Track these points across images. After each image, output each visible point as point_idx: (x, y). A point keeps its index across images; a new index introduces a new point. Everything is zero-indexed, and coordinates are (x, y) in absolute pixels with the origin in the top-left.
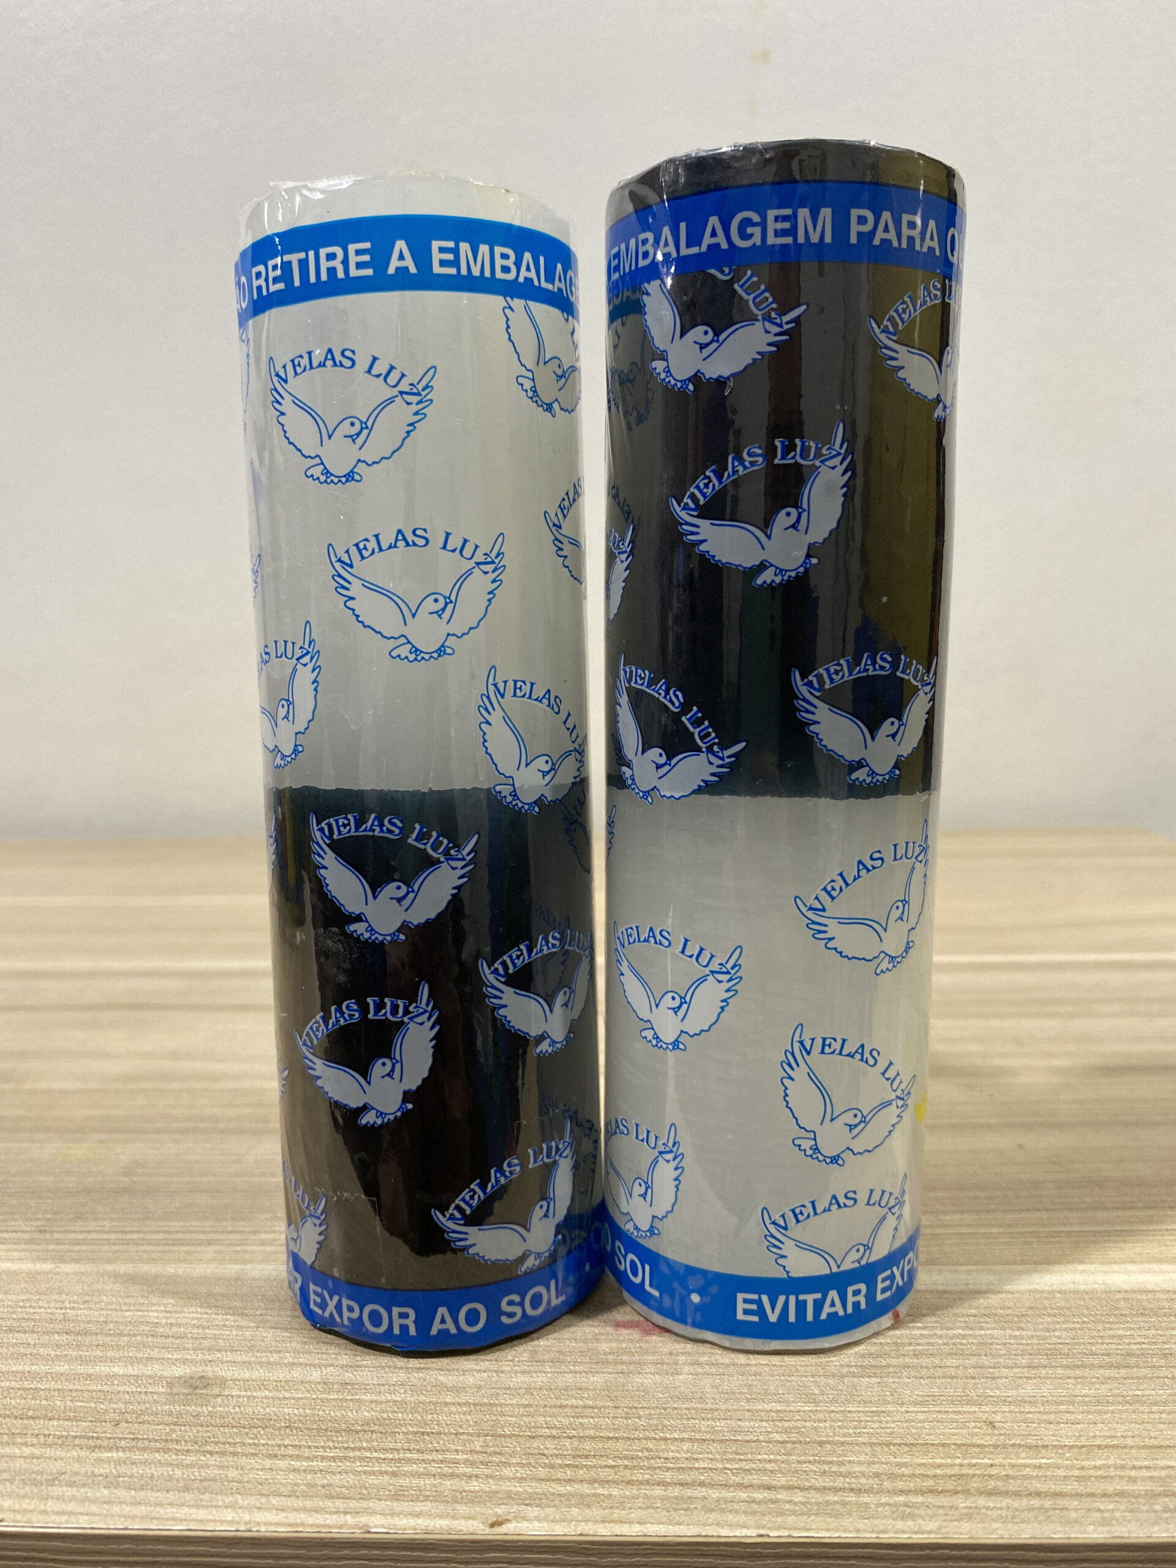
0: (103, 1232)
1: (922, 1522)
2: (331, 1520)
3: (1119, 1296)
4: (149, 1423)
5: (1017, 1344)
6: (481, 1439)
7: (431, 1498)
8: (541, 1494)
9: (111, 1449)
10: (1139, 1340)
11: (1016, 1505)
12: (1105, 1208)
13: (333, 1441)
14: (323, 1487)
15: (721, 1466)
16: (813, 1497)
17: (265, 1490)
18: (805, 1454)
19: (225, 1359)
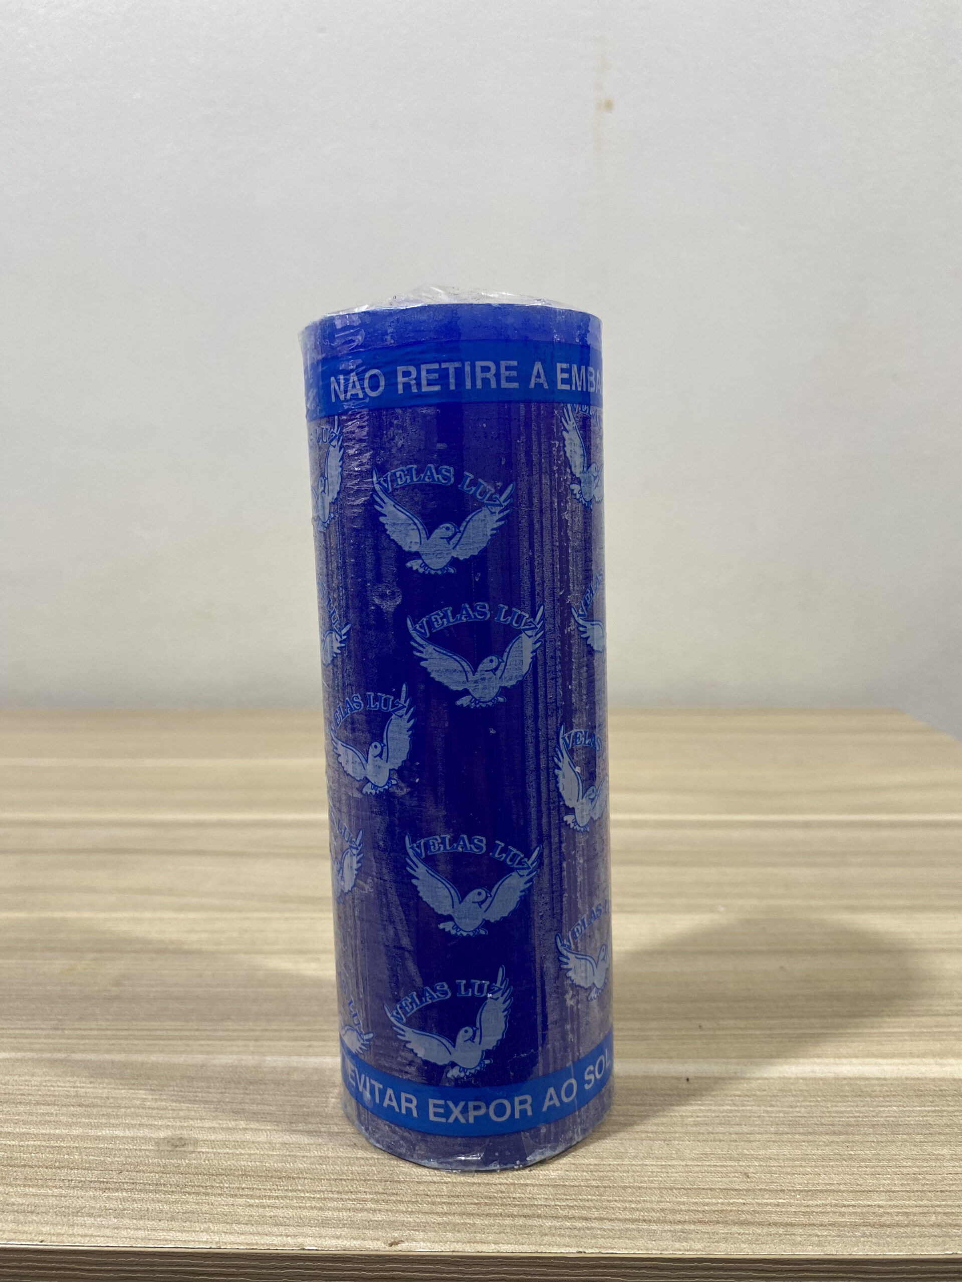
0: (101, 1029)
1: (692, 1243)
2: (276, 1241)
3: (845, 1082)
5: (769, 1117)
6: (383, 1183)
7: (348, 1226)
8: (425, 1223)
9: (117, 1190)
11: (759, 1231)
12: (841, 1016)
13: (277, 1185)
14: (271, 1217)
15: (553, 1204)
16: (617, 1225)
17: (229, 1219)
18: (613, 1195)
19: (196, 1125)
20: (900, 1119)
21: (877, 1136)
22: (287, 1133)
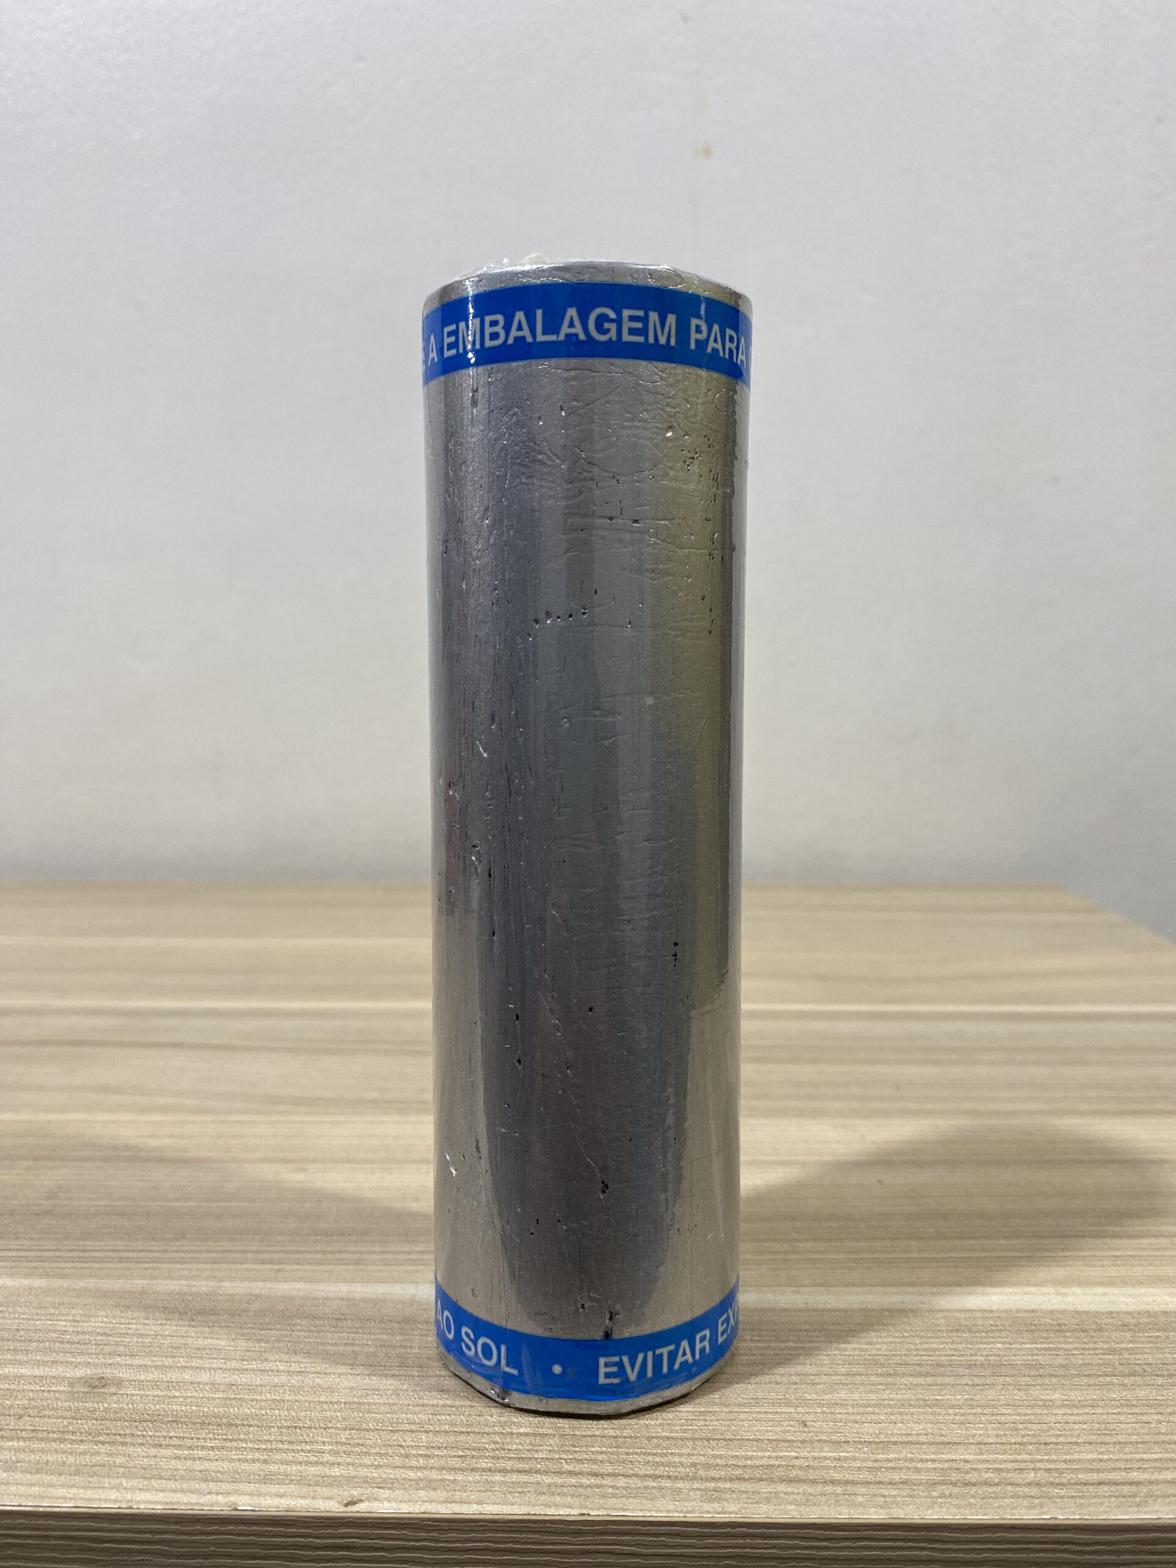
0: (22, 1250)
1: (725, 1504)
2: (204, 1499)
4: (49, 1417)
6: (347, 1432)
7: (295, 1482)
8: (393, 1479)
9: (12, 1439)
10: (949, 1353)
11: (811, 1490)
12: (945, 1238)
13: (214, 1434)
14: (201, 1472)
15: (557, 1457)
16: (635, 1482)
17: (148, 1474)
18: (634, 1447)
19: (124, 1363)
20: (1004, 1358)
21: (973, 1378)
22: (236, 1372)
